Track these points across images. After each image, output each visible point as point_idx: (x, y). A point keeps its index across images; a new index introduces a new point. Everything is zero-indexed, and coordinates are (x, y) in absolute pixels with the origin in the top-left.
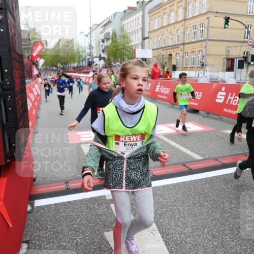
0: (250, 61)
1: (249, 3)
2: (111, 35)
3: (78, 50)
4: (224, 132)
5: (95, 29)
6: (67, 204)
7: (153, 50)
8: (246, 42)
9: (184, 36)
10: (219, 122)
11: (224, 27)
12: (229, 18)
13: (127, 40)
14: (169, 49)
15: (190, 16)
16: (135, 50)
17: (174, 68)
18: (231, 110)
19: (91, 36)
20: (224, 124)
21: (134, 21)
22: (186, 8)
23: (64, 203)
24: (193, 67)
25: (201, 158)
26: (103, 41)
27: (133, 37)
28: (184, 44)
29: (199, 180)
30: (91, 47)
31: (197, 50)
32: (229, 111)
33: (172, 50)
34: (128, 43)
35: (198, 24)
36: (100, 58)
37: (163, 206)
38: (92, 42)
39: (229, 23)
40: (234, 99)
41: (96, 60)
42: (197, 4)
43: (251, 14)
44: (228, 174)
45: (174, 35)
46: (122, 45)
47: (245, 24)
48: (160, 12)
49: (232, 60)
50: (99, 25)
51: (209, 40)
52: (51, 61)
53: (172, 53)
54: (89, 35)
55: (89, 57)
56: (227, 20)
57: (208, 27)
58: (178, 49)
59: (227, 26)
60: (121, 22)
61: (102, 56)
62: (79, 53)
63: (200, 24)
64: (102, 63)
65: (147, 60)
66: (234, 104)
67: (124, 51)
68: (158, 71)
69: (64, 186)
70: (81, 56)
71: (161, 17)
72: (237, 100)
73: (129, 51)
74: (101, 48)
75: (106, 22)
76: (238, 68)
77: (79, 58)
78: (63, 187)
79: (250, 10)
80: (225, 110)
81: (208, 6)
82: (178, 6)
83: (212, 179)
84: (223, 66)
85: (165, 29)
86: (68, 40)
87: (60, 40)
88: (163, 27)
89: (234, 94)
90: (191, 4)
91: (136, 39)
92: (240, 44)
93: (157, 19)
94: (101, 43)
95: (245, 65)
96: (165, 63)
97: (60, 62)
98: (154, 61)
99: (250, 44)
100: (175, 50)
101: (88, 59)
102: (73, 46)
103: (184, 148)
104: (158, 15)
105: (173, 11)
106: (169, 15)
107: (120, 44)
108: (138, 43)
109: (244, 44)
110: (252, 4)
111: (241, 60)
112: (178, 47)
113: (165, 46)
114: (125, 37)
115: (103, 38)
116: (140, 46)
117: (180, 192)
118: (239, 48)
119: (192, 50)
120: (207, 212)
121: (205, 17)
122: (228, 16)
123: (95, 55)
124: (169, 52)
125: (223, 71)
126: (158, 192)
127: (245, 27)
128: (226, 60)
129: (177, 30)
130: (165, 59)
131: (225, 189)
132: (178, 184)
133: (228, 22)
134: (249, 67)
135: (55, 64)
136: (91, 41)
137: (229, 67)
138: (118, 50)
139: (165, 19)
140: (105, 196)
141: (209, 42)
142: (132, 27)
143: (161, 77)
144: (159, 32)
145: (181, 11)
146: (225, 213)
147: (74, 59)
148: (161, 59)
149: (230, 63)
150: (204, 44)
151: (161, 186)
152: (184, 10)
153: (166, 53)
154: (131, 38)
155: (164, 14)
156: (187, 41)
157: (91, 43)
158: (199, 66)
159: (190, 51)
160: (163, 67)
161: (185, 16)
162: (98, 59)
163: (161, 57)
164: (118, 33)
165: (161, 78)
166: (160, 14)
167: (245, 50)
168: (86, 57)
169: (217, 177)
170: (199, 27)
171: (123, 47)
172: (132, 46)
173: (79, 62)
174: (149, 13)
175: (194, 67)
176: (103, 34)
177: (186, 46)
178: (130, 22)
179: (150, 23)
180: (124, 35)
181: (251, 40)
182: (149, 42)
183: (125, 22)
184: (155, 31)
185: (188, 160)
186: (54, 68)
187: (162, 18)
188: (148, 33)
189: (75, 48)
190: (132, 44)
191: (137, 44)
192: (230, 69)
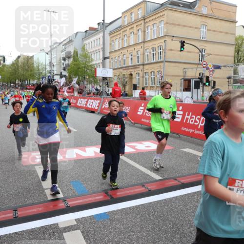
0: (205, 82)
1: (202, 30)
2: (72, 53)
3: (38, 67)
4: (183, 151)
5: (56, 47)
6: (13, 235)
7: (114, 69)
8: (201, 64)
9: (144, 57)
10: (178, 141)
11: (180, 50)
12: (184, 42)
13: (88, 59)
14: (129, 69)
15: (149, 39)
16: (96, 69)
17: (135, 87)
18: (189, 128)
19: (51, 54)
20: (183, 142)
21: (96, 41)
22: (145, 31)
23: (9, 234)
24: (152, 87)
25: (161, 178)
26: (64, 59)
27: (94, 57)
28: (143, 65)
29: (158, 202)
30: (51, 64)
31: (156, 71)
32: (187, 130)
33: (132, 70)
34: (89, 62)
35: (156, 46)
36: (61, 76)
37: (121, 233)
38: (53, 60)
39: (184, 47)
40: (191, 118)
41: (57, 78)
42: (155, 28)
43: (204, 39)
44: (187, 194)
45: (134, 56)
46: (83, 64)
47: (199, 48)
48: (120, 34)
49: (189, 81)
50: (60, 44)
51: (166, 61)
52: (9, 78)
53: (132, 73)
54: (49, 53)
55: (49, 74)
56: (183, 44)
57: (166, 49)
58: (138, 69)
59: (182, 49)
60: (83, 42)
61: (63, 74)
62: (39, 70)
63: (158, 47)
64: (63, 80)
65: (108, 79)
66: (191, 123)
67: (86, 70)
68: (118, 90)
69: (12, 215)
70: (41, 73)
71: (121, 38)
72: (194, 119)
73: (91, 70)
74: (62, 66)
75: (68, 40)
76: (195, 89)
77: (39, 75)
78: (10, 215)
79: (203, 35)
80: (183, 129)
81: (165, 30)
82: (138, 29)
83: (171, 200)
84: (181, 86)
85: (126, 50)
86: (28, 57)
87: (19, 57)
88: (123, 48)
89: (191, 113)
90: (149, 28)
91: (97, 59)
92: (196, 66)
93: (117, 40)
94: (63, 61)
95: (201, 85)
96: (126, 83)
97: (18, 78)
98: (116, 80)
99: (205, 66)
100: (135, 70)
101: (49, 77)
102: (33, 64)
103: (144, 168)
104: (118, 36)
105: (132, 33)
106: (129, 37)
107: (81, 63)
108: (100, 62)
109: (199, 66)
110: (204, 30)
111: (197, 81)
112: (139, 68)
113: (125, 66)
114: (86, 56)
115: (64, 56)
116: (101, 65)
117: (139, 216)
118: (195, 69)
119: (152, 70)
120: (166, 237)
121: (162, 41)
122: (183, 40)
123: (55, 73)
124: (129, 72)
125: (180, 91)
126: (116, 217)
127: (199, 51)
128: (183, 80)
129: (137, 52)
130: (126, 78)
131: (184, 211)
132: (137, 207)
133: (184, 45)
134: (205, 87)
135: (13, 80)
136: (51, 59)
137: (186, 87)
138: (79, 68)
139: (126, 41)
140: (57, 224)
141: (167, 64)
142: (93, 47)
143: (122, 95)
144: (119, 52)
145: (140, 33)
146: (184, 237)
147: (34, 76)
148: (121, 78)
149: (187, 84)
150: (162, 64)
151: (119, 210)
152: (143, 33)
153: (126, 73)
154: (93, 57)
155: (124, 36)
156: (146, 62)
157: (51, 61)
158: (159, 86)
159: (149, 72)
160: (124, 86)
161: (144, 39)
162: (59, 76)
163: (122, 76)
164: (80, 52)
165: (121, 97)
166: (121, 36)
167: (200, 72)
168: (46, 75)
169: (176, 198)
170: (157, 49)
171: (84, 65)
172: (94, 65)
173: (39, 79)
174: (110, 34)
175: (154, 87)
176: (64, 53)
177: (146, 67)
178: (92, 42)
179: (110, 44)
180: (86, 54)
181: (205, 63)
182: (110, 62)
183: (87, 42)
184: (115, 51)
185: (147, 181)
186: (12, 84)
187: (123, 39)
188: (109, 54)
189: (35, 65)
190: (94, 63)
191: (98, 64)
192: (187, 89)
